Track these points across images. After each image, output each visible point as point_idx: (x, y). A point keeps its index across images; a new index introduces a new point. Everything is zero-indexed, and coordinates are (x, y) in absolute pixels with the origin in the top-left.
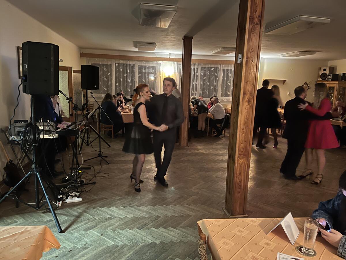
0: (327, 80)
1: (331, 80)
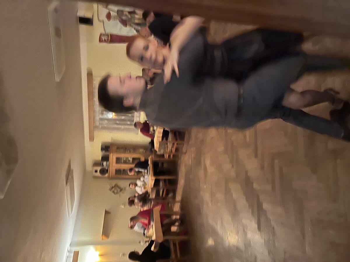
0: (108, 167)
1: (108, 163)
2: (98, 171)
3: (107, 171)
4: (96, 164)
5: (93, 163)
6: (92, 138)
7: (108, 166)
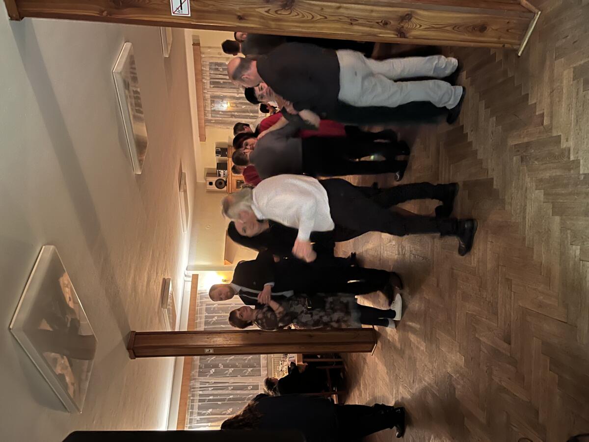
0: (227, 178)
1: (226, 172)
2: (214, 183)
3: (226, 182)
4: (209, 174)
5: (206, 173)
6: (203, 138)
7: (226, 176)
